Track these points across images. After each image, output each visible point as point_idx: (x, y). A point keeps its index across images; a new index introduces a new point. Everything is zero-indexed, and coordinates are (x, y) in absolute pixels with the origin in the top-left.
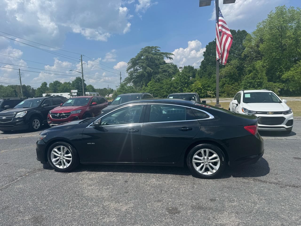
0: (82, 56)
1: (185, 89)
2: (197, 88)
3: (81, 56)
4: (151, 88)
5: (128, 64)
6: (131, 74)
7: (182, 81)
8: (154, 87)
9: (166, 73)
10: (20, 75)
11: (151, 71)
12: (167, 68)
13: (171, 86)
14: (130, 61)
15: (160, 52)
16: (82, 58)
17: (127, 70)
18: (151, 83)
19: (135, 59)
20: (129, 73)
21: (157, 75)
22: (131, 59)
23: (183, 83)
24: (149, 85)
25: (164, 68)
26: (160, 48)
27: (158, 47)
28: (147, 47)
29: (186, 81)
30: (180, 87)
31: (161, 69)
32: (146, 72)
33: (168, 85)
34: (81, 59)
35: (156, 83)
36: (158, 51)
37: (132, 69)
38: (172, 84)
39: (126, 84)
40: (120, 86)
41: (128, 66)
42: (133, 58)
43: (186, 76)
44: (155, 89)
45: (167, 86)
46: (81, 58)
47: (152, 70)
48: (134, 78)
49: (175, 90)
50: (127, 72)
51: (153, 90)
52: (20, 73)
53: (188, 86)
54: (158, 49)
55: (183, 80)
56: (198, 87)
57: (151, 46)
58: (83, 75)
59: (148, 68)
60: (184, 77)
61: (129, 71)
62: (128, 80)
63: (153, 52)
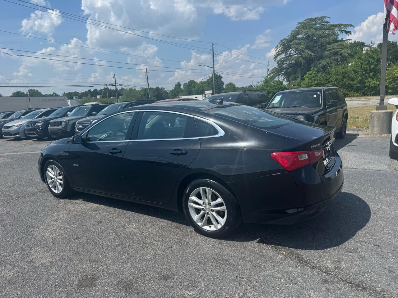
0: (214, 45)
1: (370, 80)
2: (393, 78)
3: (212, 45)
4: (310, 81)
5: (276, 49)
6: (281, 63)
7: (364, 68)
8: (315, 80)
9: (336, 58)
10: (147, 75)
11: (311, 55)
12: (338, 49)
13: (344, 77)
14: (279, 43)
15: (329, 24)
16: (213, 47)
17: (276, 58)
18: (310, 74)
19: (286, 39)
20: (278, 62)
21: (322, 61)
22: (281, 41)
23: (366, 71)
24: (307, 78)
25: (334, 49)
26: (328, 17)
27: (325, 17)
28: (307, 19)
29: (372, 66)
30: (361, 78)
31: (329, 50)
32: (303, 58)
33: (338, 75)
34: (212, 49)
35: (319, 74)
36: (325, 24)
37: (283, 56)
38: (346, 73)
39: (272, 78)
40: (263, 82)
41: (277, 51)
42: (284, 39)
43: (373, 58)
44: (315, 83)
45: (337, 77)
46: (212, 47)
47: (313, 54)
48: (286, 68)
49: (351, 82)
50: (274, 60)
51: (313, 84)
52: (148, 73)
53: (374, 75)
54: (326, 20)
55: (367, 66)
56: (394, 75)
57: (314, 17)
58: (214, 70)
59: (307, 51)
60: (369, 61)
61: (278, 59)
62: (277, 72)
63: (318, 25)
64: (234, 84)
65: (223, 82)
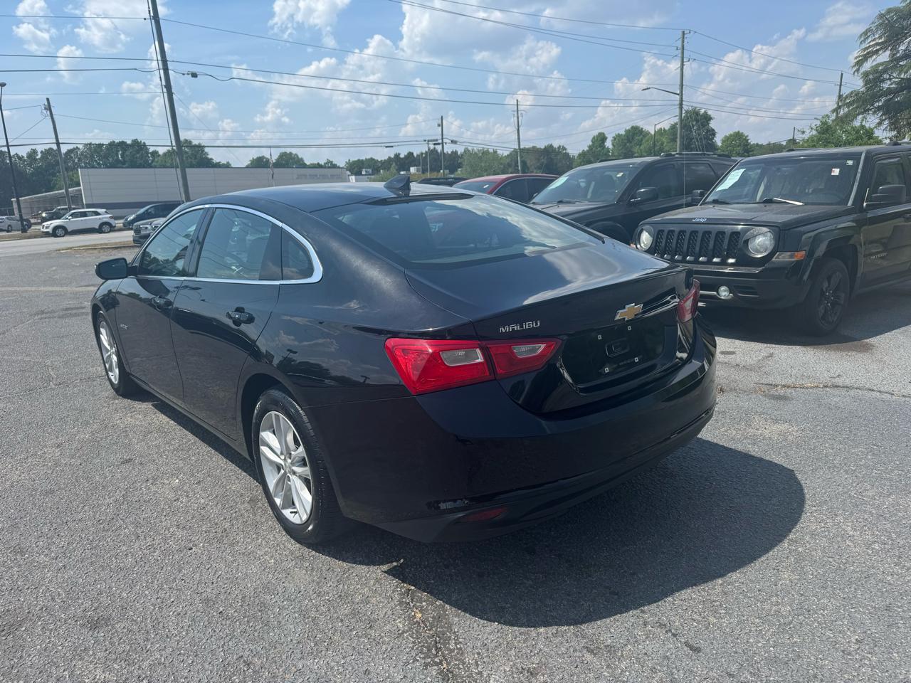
0: (686, 36)
3: (680, 35)
5: (862, 39)
6: (873, 79)
10: (518, 118)
14: (873, 23)
16: (683, 42)
17: (859, 63)
19: (896, 11)
20: (866, 74)
22: (881, 16)
34: (680, 46)
37: (884, 57)
39: (842, 121)
40: (817, 130)
41: (864, 46)
42: (889, 11)
46: (680, 42)
48: (889, 91)
50: (855, 69)
52: (519, 113)
58: (681, 100)
61: (867, 66)
62: (862, 102)
64: (747, 136)
65: (713, 130)
